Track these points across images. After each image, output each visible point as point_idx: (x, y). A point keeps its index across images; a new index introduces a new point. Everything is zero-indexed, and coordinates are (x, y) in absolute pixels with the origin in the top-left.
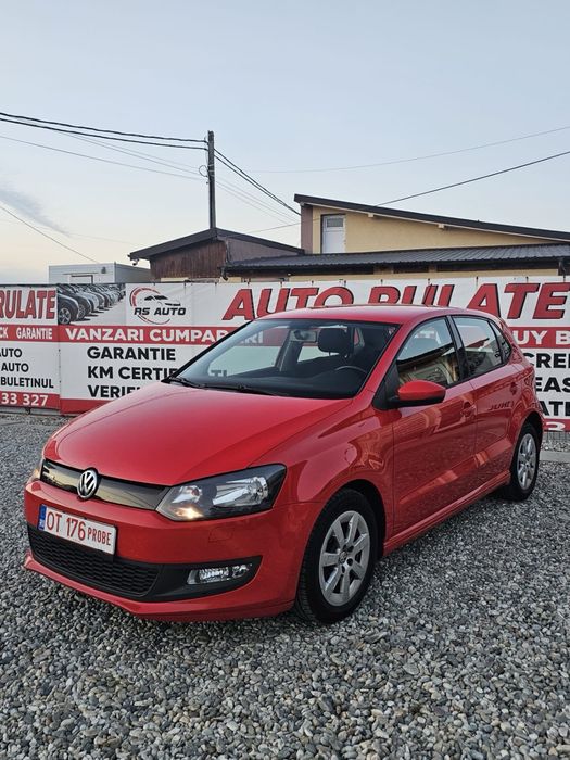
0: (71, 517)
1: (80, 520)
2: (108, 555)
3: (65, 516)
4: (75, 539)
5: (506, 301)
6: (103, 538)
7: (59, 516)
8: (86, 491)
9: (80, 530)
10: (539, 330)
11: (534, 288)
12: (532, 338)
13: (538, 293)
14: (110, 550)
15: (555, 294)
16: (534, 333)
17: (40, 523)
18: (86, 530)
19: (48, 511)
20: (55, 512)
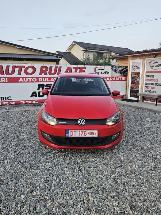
0: (80, 131)
1: (84, 131)
2: (96, 137)
3: (78, 131)
4: (83, 136)
6: (94, 133)
7: (75, 132)
8: (83, 124)
9: (84, 133)
13: (79, 69)
14: (96, 136)
17: (67, 135)
18: (87, 133)
19: (70, 131)
20: (73, 131)
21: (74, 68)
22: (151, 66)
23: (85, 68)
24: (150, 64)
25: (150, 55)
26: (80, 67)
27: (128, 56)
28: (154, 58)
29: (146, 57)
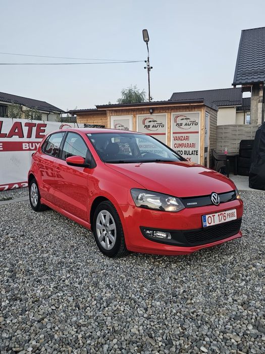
0: (219, 213)
1: (223, 213)
3: (217, 215)
5: (25, 130)
6: (233, 215)
7: (213, 216)
9: (224, 217)
10: (38, 143)
11: (34, 125)
12: (36, 146)
13: (36, 128)
14: (236, 218)
15: (41, 128)
16: (36, 144)
17: (204, 224)
18: (226, 215)
19: (207, 216)
20: (211, 215)
21: (27, 125)
22: (146, 126)
23: (45, 125)
24: (144, 123)
25: (143, 110)
26: (37, 123)
27: (105, 111)
28: (150, 115)
29: (137, 113)
